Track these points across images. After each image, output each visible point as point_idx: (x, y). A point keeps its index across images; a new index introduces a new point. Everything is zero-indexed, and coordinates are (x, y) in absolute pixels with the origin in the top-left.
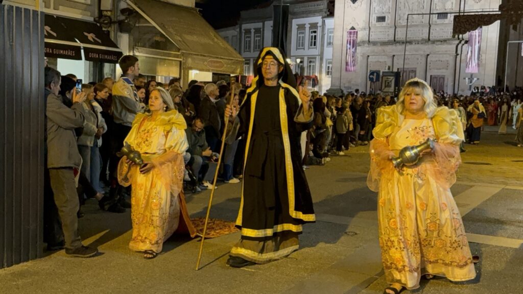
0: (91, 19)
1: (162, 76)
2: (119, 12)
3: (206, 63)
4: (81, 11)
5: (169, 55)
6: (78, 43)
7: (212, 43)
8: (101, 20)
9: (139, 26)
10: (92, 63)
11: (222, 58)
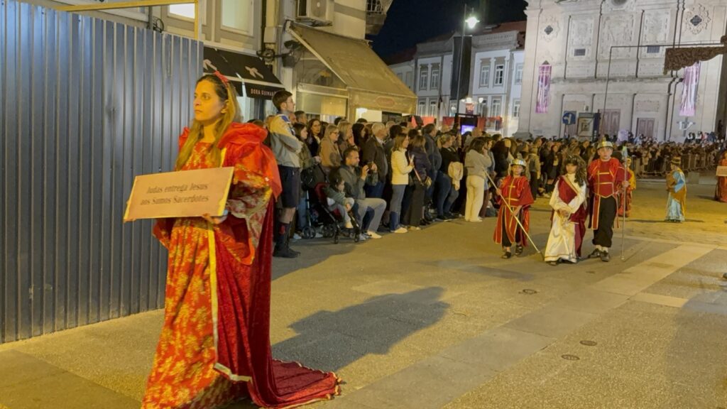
0: (253, 53)
1: (326, 115)
2: (283, 46)
3: (374, 101)
4: (242, 44)
5: (335, 92)
6: (239, 79)
7: (382, 79)
8: (264, 54)
9: (303, 61)
10: (253, 99)
11: (393, 96)
